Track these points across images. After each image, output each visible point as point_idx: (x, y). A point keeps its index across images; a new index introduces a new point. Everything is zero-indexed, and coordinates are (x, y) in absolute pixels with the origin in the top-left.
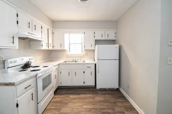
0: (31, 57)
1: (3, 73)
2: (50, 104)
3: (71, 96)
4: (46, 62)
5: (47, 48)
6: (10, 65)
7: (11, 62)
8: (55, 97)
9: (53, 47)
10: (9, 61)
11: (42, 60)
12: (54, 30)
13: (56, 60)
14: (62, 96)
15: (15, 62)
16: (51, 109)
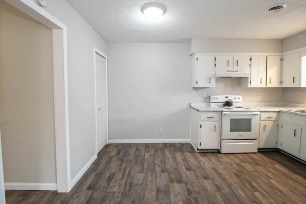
1: (208, 106)
6: (213, 101)
7: (213, 98)
10: (212, 97)
14: (266, 159)
15: (217, 99)
16: (238, 157)
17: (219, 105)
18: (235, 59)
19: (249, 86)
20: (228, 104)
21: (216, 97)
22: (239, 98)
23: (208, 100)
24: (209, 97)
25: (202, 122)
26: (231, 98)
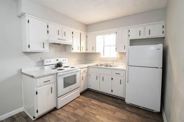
0: (64, 59)
1: (42, 69)
2: (73, 102)
3: (93, 102)
4: (82, 63)
5: (79, 51)
6: (46, 64)
7: (47, 62)
8: (81, 97)
9: (87, 50)
10: (45, 60)
11: (78, 61)
12: (88, 33)
13: (91, 63)
15: (50, 62)
17: (51, 67)
18: (64, 31)
19: (72, 52)
20: (59, 65)
21: (48, 60)
22: (66, 60)
23: (41, 63)
24: (43, 61)
25: (38, 88)
26: (61, 60)
